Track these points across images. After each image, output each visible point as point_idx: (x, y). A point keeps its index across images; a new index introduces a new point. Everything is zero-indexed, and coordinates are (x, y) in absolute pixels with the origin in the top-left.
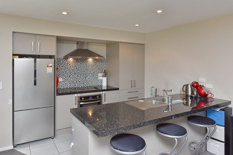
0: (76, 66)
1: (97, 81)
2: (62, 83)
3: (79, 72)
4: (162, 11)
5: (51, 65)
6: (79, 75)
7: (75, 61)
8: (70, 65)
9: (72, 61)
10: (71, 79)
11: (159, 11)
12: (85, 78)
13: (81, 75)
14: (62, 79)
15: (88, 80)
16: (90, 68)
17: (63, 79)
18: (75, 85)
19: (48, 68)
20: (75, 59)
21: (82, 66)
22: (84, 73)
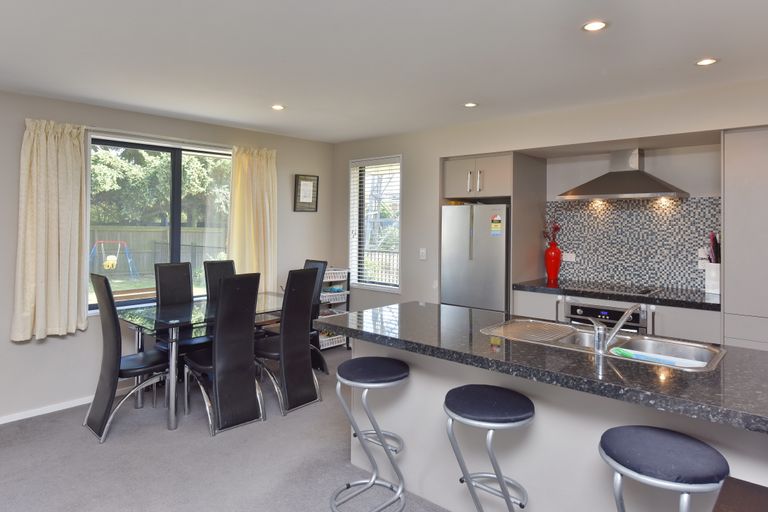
0: (613, 223)
1: (693, 276)
2: (576, 266)
3: (625, 239)
4: (604, 25)
5: (498, 218)
6: (624, 249)
7: (611, 208)
8: (595, 218)
9: (601, 208)
10: (601, 260)
11: (595, 26)
12: (646, 259)
13: (631, 249)
14: (574, 255)
15: (656, 266)
16: (664, 227)
17: (577, 256)
18: (612, 277)
19: (493, 225)
20: (610, 202)
21: (635, 221)
22: (642, 243)
